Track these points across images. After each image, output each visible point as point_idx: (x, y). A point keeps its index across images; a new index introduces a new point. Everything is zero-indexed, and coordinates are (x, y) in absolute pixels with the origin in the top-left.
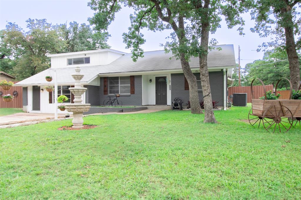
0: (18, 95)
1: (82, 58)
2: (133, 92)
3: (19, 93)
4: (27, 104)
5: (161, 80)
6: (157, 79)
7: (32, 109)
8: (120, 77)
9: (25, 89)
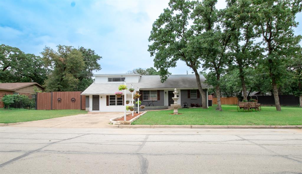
0: (75, 101)
1: (120, 78)
2: (159, 99)
3: (76, 99)
4: (89, 107)
5: (171, 92)
6: (169, 92)
7: (92, 110)
8: (151, 91)
9: (88, 97)
